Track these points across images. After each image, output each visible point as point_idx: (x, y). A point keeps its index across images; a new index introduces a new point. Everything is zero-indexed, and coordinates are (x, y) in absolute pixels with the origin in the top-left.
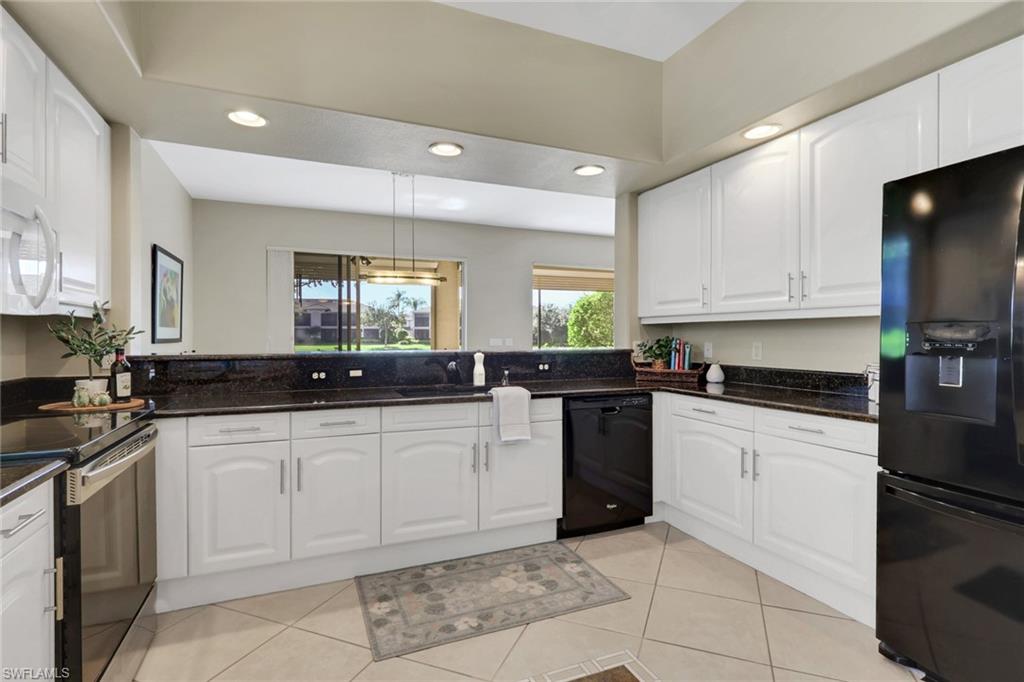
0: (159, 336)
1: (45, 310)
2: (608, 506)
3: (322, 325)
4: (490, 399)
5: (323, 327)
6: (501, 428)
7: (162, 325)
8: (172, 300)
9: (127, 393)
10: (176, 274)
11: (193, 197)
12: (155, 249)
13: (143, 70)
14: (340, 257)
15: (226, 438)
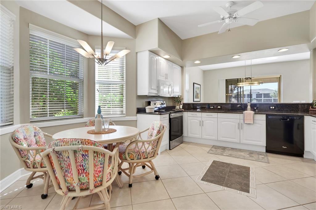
0: (195, 100)
1: (171, 96)
2: (283, 147)
3: (256, 98)
4: (243, 113)
5: (257, 99)
6: (245, 120)
7: (195, 98)
8: (198, 93)
9: (182, 108)
10: (199, 88)
11: (204, 70)
12: (194, 83)
13: (182, 60)
14: (238, 79)
15: (192, 116)
